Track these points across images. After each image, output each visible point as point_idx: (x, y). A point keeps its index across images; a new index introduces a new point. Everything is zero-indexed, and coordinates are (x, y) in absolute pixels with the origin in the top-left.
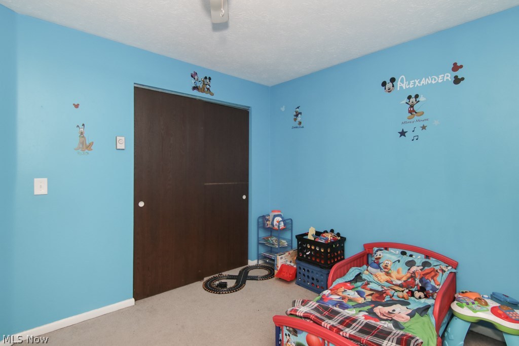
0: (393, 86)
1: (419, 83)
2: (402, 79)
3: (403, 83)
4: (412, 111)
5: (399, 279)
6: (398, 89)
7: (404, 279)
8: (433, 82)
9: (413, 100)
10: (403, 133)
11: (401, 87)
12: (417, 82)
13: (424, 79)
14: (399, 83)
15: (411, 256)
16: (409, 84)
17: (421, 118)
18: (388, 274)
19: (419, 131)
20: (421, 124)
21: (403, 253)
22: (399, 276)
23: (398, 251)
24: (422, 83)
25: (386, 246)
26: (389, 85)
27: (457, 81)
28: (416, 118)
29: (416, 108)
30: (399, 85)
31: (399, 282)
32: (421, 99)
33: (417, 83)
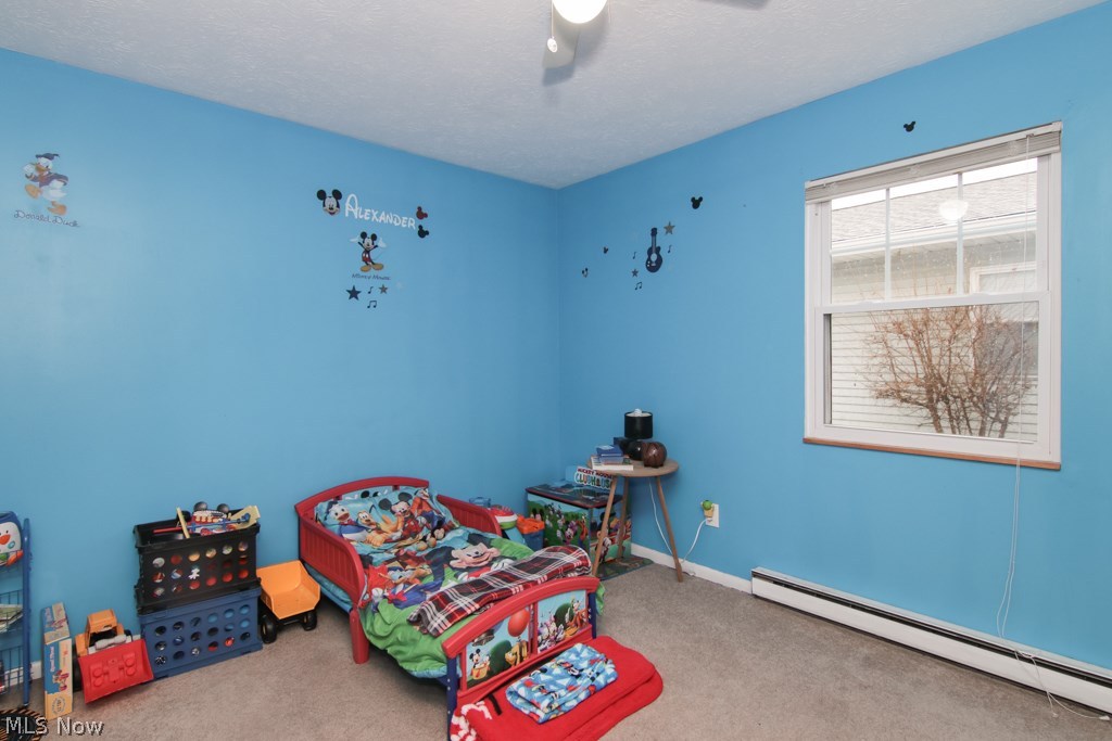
0: (338, 206)
1: (378, 216)
2: (352, 199)
3: (354, 208)
4: (367, 260)
5: (395, 530)
6: (347, 215)
7: (400, 527)
8: (396, 224)
9: (368, 241)
10: (354, 294)
11: (351, 213)
12: (375, 214)
13: (383, 213)
14: (347, 204)
15: (375, 495)
16: (363, 213)
17: (381, 273)
18: (379, 531)
19: (376, 294)
20: (380, 283)
21: (365, 495)
22: (393, 527)
23: (357, 495)
24: (381, 218)
25: (335, 495)
26: (331, 201)
27: (422, 233)
28: (373, 272)
29: (373, 254)
30: (347, 209)
31: (399, 534)
32: (380, 242)
33: (375, 216)
